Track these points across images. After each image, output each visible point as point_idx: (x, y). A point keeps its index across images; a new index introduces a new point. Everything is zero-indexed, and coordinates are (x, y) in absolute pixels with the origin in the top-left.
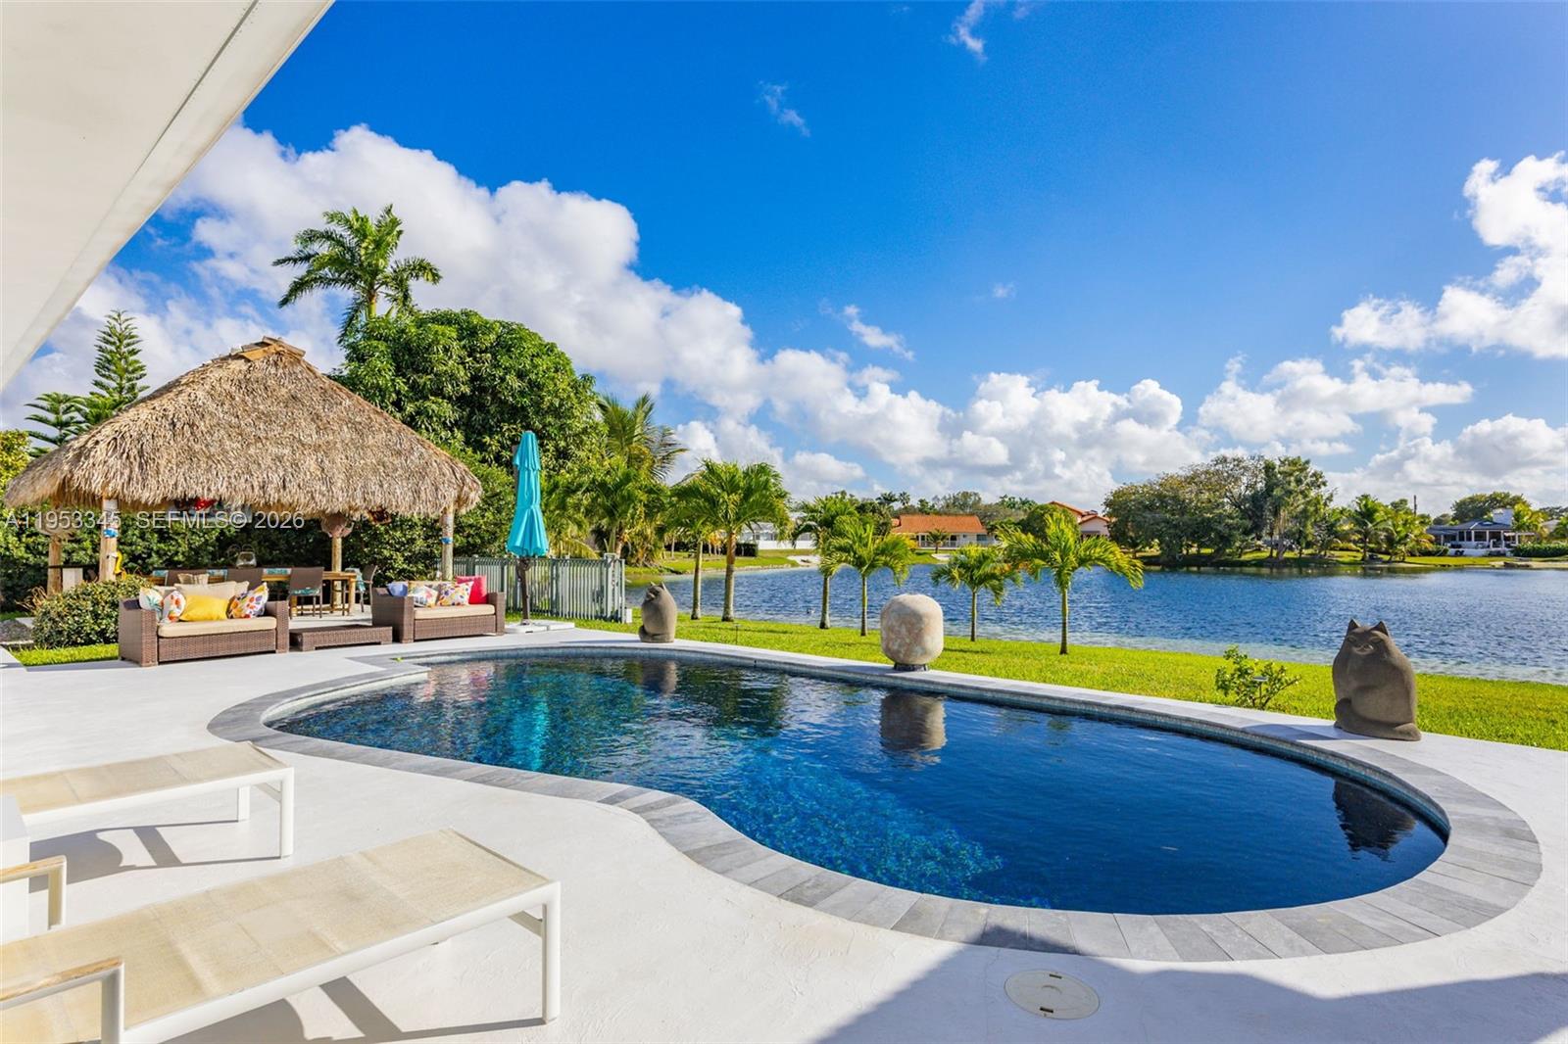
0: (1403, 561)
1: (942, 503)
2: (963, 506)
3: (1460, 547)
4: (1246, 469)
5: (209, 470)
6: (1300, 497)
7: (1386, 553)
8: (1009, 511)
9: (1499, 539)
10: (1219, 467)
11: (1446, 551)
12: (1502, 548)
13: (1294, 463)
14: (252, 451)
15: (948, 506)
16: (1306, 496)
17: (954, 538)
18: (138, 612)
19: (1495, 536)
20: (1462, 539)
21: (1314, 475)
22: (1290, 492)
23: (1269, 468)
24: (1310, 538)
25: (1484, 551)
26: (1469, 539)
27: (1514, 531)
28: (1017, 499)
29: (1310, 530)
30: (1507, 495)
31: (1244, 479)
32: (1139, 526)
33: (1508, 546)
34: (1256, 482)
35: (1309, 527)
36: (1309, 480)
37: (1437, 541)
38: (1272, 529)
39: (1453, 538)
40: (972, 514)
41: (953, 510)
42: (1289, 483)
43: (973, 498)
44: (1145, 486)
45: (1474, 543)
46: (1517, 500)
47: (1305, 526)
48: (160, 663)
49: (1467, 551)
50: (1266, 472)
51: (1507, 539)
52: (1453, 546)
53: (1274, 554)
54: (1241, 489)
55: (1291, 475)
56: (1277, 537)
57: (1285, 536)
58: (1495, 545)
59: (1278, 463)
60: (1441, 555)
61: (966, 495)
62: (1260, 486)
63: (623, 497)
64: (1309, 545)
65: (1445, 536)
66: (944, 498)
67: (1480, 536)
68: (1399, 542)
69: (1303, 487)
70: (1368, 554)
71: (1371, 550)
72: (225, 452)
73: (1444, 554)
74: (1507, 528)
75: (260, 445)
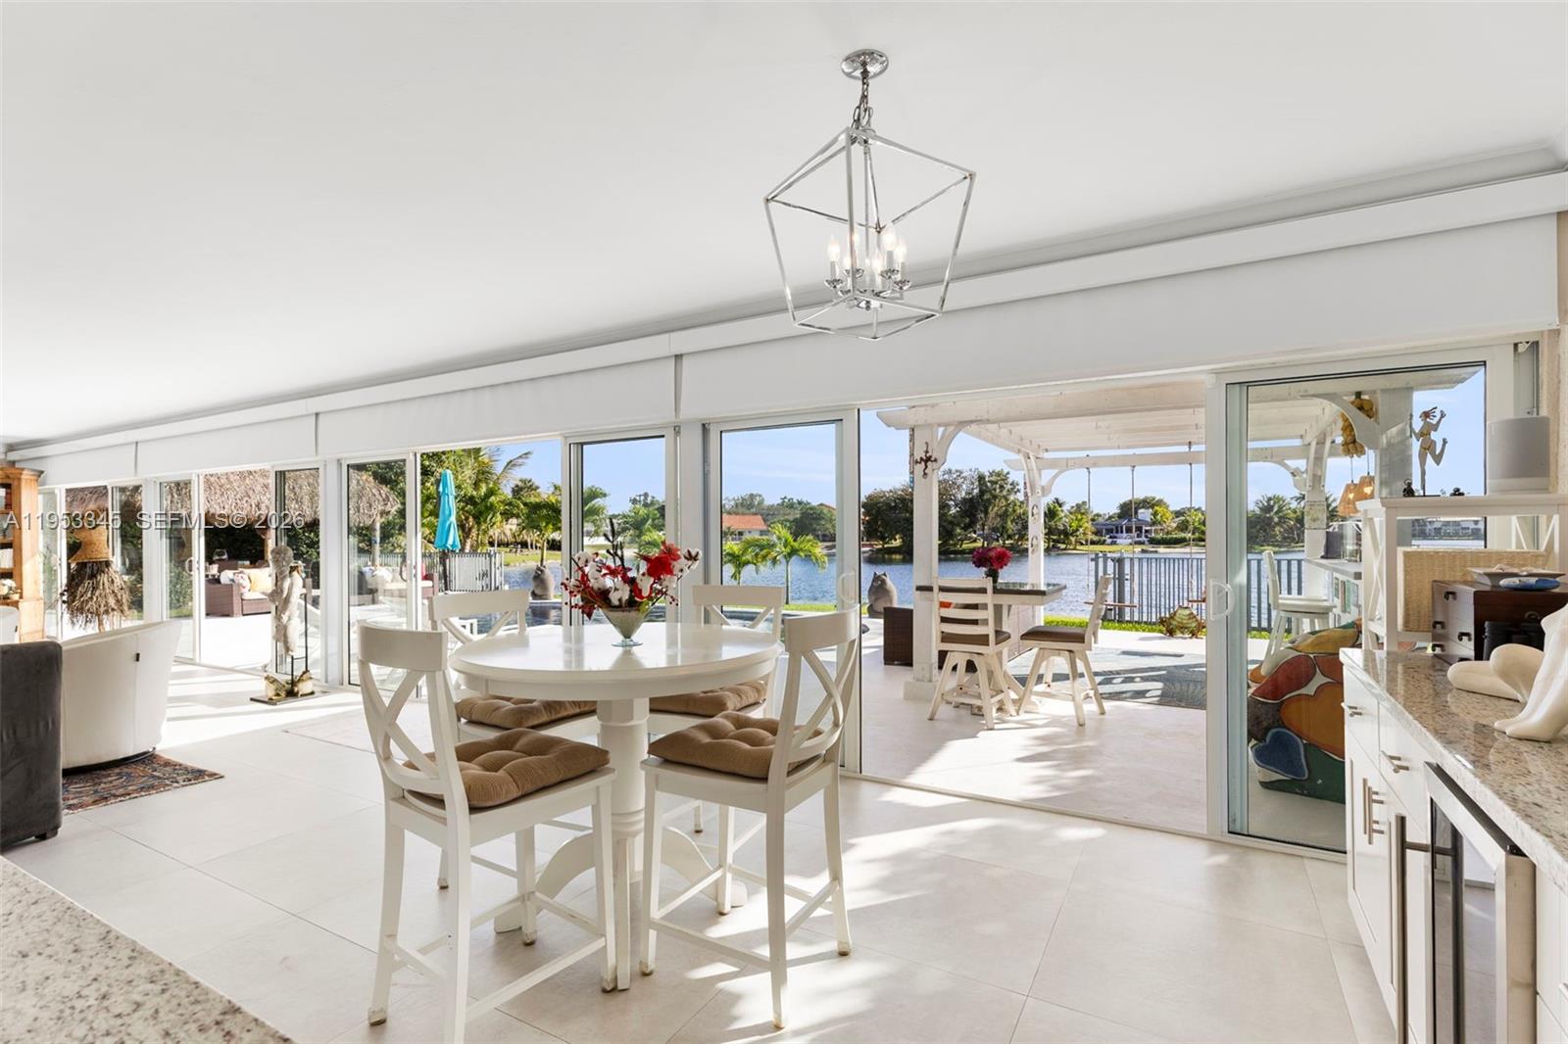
0: (1075, 549)
1: (732, 503)
2: (750, 506)
3: (1115, 537)
4: (965, 478)
5: (222, 495)
6: (1003, 500)
7: (1064, 543)
8: (788, 511)
9: (1141, 532)
10: (946, 477)
11: (1105, 541)
12: (1143, 539)
13: (998, 474)
14: (247, 481)
15: (737, 505)
16: (1007, 500)
17: (741, 534)
18: (218, 586)
19: (1139, 529)
20: (1117, 532)
21: (1012, 484)
22: (995, 497)
23: (981, 478)
24: (1010, 532)
25: (1130, 541)
26: (1122, 532)
27: (1151, 526)
28: (795, 501)
29: (1010, 525)
30: (1154, 499)
31: (964, 486)
32: (886, 524)
33: (1146, 537)
34: (973, 489)
35: (1009, 523)
36: (1009, 487)
37: (1098, 533)
38: (983, 525)
39: (1111, 531)
40: (756, 514)
41: (741, 510)
42: (995, 490)
43: (757, 498)
44: (891, 491)
45: (1125, 535)
46: (1160, 503)
47: (1006, 523)
48: (244, 615)
49: (1118, 541)
50: (979, 481)
51: (1146, 531)
52: (1111, 537)
53: (986, 545)
54: (961, 495)
55: (996, 483)
56: (986, 532)
57: (994, 530)
58: (1138, 536)
59: (987, 474)
60: (1102, 544)
61: (752, 496)
62: (976, 491)
63: (486, 507)
64: (1010, 537)
65: (1106, 530)
66: (734, 499)
67: (1129, 530)
68: (1072, 534)
69: (1005, 493)
70: (1052, 544)
71: (1054, 541)
72: (231, 483)
73: (1103, 543)
74: (1147, 524)
75: (251, 477)
